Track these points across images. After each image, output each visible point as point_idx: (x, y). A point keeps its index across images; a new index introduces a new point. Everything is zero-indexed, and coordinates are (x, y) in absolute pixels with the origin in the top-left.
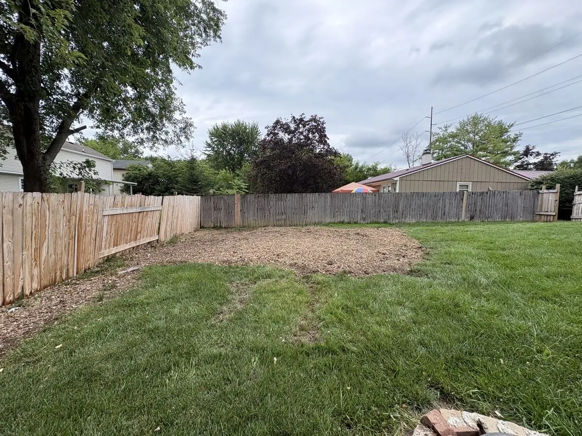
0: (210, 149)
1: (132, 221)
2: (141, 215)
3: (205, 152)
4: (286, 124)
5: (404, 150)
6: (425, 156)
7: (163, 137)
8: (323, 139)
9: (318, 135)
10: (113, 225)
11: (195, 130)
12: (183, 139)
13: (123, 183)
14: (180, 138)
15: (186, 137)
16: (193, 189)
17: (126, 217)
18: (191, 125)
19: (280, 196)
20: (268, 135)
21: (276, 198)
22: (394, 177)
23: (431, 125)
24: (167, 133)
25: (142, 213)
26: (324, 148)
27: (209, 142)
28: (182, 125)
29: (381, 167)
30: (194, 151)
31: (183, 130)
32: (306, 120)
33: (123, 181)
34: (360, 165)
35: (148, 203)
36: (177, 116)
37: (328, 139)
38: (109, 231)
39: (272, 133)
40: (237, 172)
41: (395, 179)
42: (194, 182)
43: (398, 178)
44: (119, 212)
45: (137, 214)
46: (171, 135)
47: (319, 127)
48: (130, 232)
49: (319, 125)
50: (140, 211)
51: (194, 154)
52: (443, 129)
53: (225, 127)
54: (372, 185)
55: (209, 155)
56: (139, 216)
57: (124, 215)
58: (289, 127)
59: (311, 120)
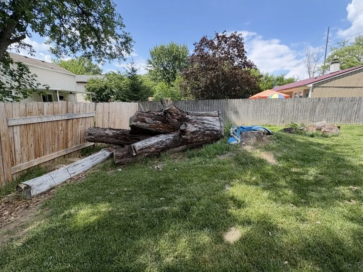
0: (151, 65)
1: (58, 129)
2: (70, 122)
3: (147, 68)
4: (211, 41)
5: (306, 63)
6: (333, 65)
7: (108, 52)
8: (241, 54)
9: (237, 50)
10: (29, 136)
11: (134, 44)
12: (124, 52)
13: (86, 93)
14: (122, 52)
15: (127, 51)
16: (135, 97)
17: (49, 125)
18: (131, 40)
19: (207, 102)
20: (196, 51)
21: (204, 104)
22: (308, 84)
23: (327, 42)
24: (111, 48)
25: (71, 121)
26: (241, 62)
27: (151, 59)
28: (123, 40)
29: (287, 77)
30: (134, 64)
31: (123, 44)
32: (228, 37)
33: (85, 91)
34: (269, 76)
35: (78, 110)
36: (118, 30)
37: (246, 52)
38: (25, 142)
39: (199, 48)
40: (172, 83)
41: (309, 86)
42: (135, 90)
43: (311, 85)
44: (35, 121)
45: (64, 123)
46: (114, 49)
47: (238, 43)
48: (56, 140)
49: (237, 41)
50: (66, 118)
51: (134, 67)
52: (341, 43)
53: (162, 48)
54: (283, 92)
55: (150, 71)
56: (67, 124)
57: (46, 124)
58: (213, 43)
59: (231, 37)
